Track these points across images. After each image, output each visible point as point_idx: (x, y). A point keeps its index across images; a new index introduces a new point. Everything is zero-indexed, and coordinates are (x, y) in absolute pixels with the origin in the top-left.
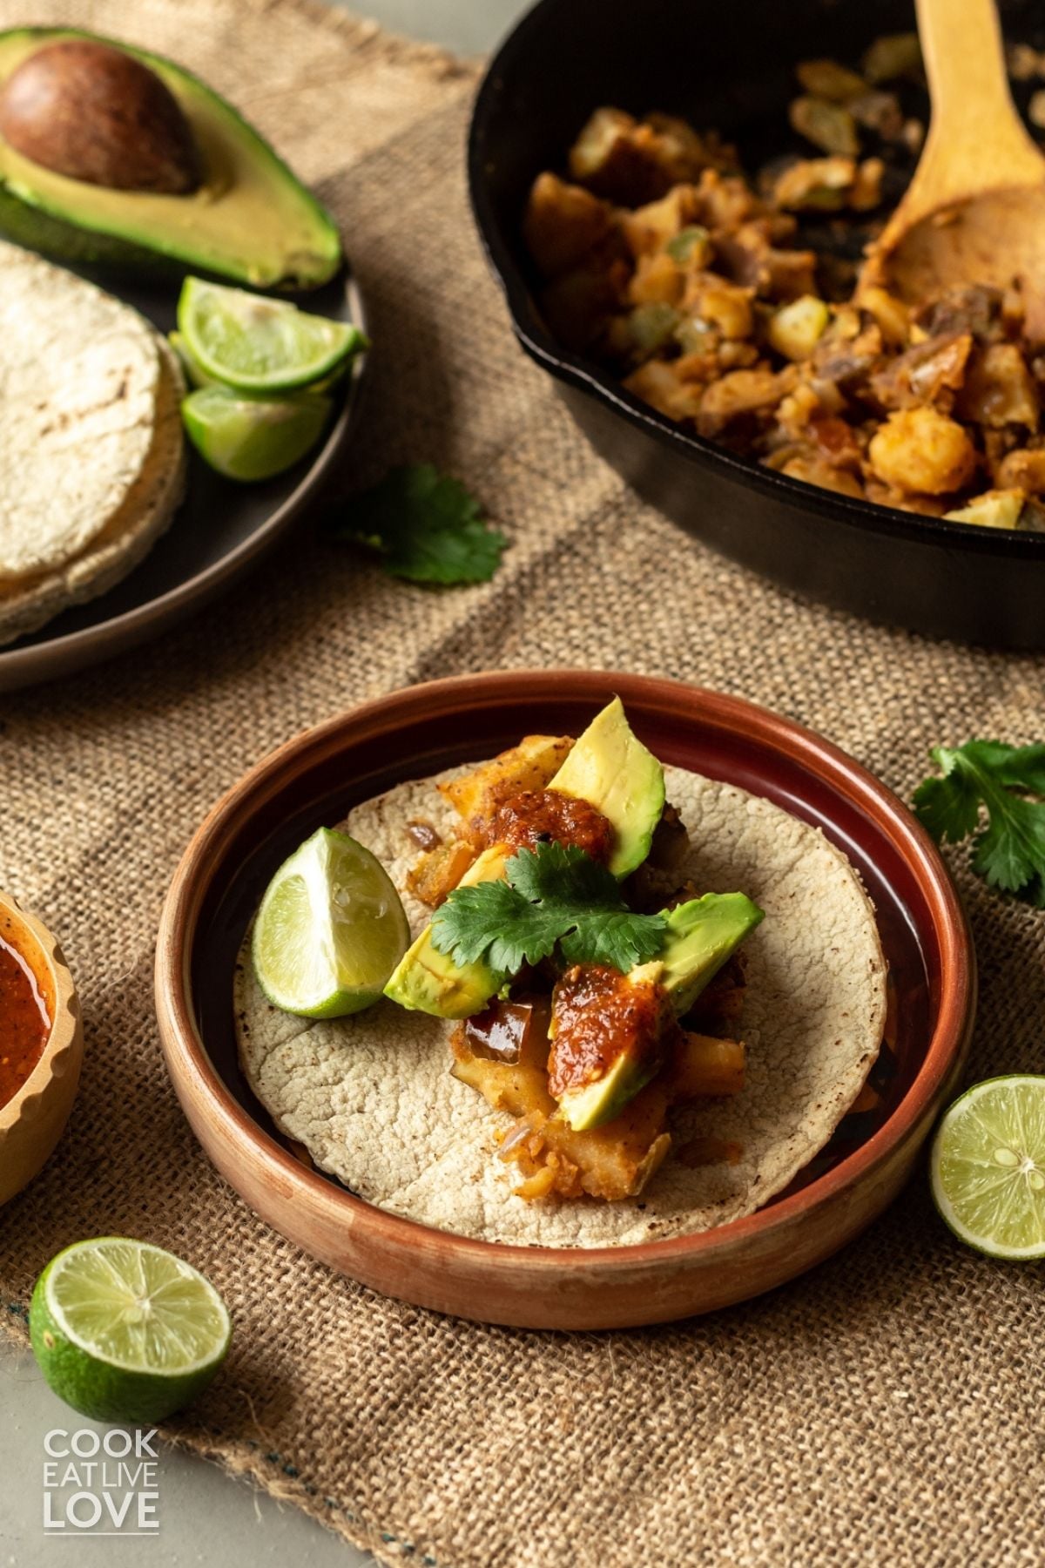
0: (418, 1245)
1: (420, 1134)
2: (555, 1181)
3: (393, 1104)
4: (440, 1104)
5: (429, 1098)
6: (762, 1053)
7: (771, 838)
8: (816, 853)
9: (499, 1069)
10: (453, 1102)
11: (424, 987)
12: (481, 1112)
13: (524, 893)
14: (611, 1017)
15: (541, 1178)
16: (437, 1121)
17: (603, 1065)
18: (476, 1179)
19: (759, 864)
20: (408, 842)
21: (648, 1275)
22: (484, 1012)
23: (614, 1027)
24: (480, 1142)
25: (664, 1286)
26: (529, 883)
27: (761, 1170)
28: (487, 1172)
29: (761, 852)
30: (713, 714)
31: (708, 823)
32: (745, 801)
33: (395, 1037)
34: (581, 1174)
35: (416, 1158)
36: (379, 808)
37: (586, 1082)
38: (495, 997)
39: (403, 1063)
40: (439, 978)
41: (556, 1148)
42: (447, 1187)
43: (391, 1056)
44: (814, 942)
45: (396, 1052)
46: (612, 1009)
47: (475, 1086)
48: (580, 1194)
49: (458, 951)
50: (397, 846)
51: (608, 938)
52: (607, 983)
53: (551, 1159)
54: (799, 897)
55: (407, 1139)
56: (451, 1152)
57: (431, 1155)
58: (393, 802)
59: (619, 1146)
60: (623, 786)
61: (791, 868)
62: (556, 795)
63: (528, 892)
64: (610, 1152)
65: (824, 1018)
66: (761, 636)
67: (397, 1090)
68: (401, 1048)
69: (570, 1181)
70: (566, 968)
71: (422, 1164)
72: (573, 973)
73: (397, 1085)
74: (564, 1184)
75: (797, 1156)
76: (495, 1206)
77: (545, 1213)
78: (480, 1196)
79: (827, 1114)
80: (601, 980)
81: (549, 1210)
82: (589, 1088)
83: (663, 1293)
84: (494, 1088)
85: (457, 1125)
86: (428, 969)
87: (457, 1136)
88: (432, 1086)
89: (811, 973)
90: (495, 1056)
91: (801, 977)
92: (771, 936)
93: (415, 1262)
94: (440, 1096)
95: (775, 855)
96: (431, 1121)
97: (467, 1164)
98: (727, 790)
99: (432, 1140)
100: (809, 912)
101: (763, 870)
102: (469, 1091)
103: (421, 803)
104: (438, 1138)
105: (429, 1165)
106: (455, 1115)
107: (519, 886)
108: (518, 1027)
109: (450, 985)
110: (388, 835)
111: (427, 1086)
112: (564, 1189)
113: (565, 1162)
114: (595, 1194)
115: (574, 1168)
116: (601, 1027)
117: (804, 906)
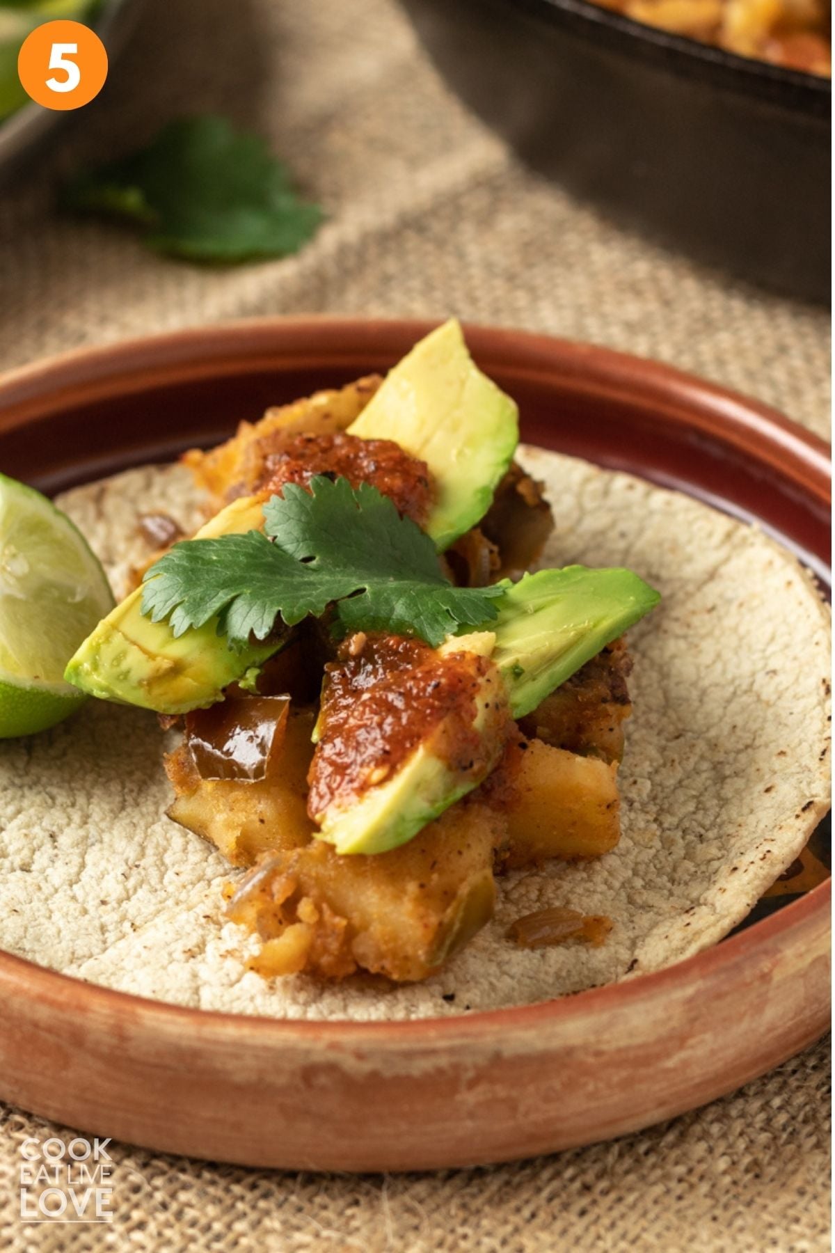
0: (82, 1009)
1: (112, 900)
2: (312, 947)
3: (76, 860)
4: (149, 860)
5: (131, 853)
6: (653, 809)
7: (683, 538)
8: (750, 553)
9: (238, 794)
10: (168, 859)
11: (124, 666)
12: (209, 872)
13: (289, 547)
14: (407, 695)
15: (290, 941)
16: (141, 883)
17: (391, 760)
18: (191, 954)
19: (664, 574)
20: (139, 543)
21: (443, 1061)
22: (216, 706)
23: (408, 706)
24: (206, 908)
25: (472, 1084)
26: (296, 533)
27: (640, 954)
28: (209, 948)
29: (669, 558)
30: (604, 380)
31: (592, 523)
32: (647, 495)
33: (89, 778)
34: (351, 934)
35: (103, 929)
36: (99, 499)
37: (363, 789)
38: (235, 684)
39: (99, 809)
40: (151, 656)
41: (314, 892)
42: (145, 964)
43: (81, 800)
44: (742, 666)
45: (89, 796)
46: (410, 684)
47: (200, 831)
48: (351, 969)
49: (179, 612)
50: (121, 546)
51: (411, 604)
52: (407, 657)
53: (305, 909)
54: (721, 610)
55: (91, 904)
56: (157, 920)
57: (127, 925)
58: (121, 493)
59: (412, 887)
60: (455, 428)
61: (712, 575)
62: (352, 440)
63: (295, 548)
64: (398, 896)
65: (752, 761)
66: (692, 333)
67: (84, 844)
68: (98, 792)
69: (334, 945)
70: (344, 636)
71: (111, 937)
72: (354, 644)
73: (87, 837)
74: (326, 950)
75: (698, 933)
76: (218, 990)
77: (295, 1001)
78: (195, 976)
79: (746, 878)
80: (396, 653)
81: (302, 997)
82: (367, 794)
83: (469, 1098)
84: (229, 826)
85: (171, 889)
86: (134, 643)
87: (170, 903)
88: (138, 838)
89: (734, 707)
90: (230, 772)
91: (719, 712)
92: (677, 662)
93: (77, 1037)
94: (150, 851)
95: (689, 559)
96: (131, 883)
97: (179, 935)
98: (621, 481)
99: (130, 907)
100: (735, 629)
101: (670, 581)
102: (195, 844)
103: (163, 495)
104: (141, 903)
105: (123, 936)
106: (170, 875)
107: (282, 538)
108: (267, 730)
109: (166, 664)
110: (109, 534)
111: (130, 838)
112: (325, 960)
113: (327, 913)
114: (374, 968)
115: (341, 922)
116: (391, 709)
117: (729, 622)
